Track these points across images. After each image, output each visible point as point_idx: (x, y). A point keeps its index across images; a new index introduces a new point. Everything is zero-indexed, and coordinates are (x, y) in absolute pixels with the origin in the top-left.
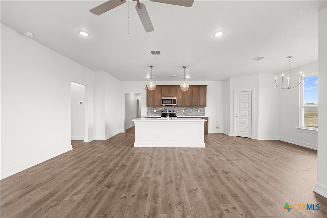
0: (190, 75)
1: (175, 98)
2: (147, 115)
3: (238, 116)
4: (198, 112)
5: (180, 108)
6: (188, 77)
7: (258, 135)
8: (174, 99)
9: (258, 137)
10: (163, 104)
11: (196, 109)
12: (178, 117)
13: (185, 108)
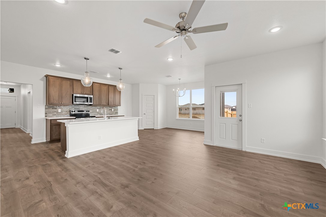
0: (111, 74)
1: (92, 96)
2: (46, 116)
3: (146, 113)
4: (112, 111)
5: (94, 107)
6: (109, 76)
7: (158, 126)
8: (90, 97)
9: (158, 127)
10: (75, 101)
11: (110, 109)
12: (96, 117)
13: (99, 108)
